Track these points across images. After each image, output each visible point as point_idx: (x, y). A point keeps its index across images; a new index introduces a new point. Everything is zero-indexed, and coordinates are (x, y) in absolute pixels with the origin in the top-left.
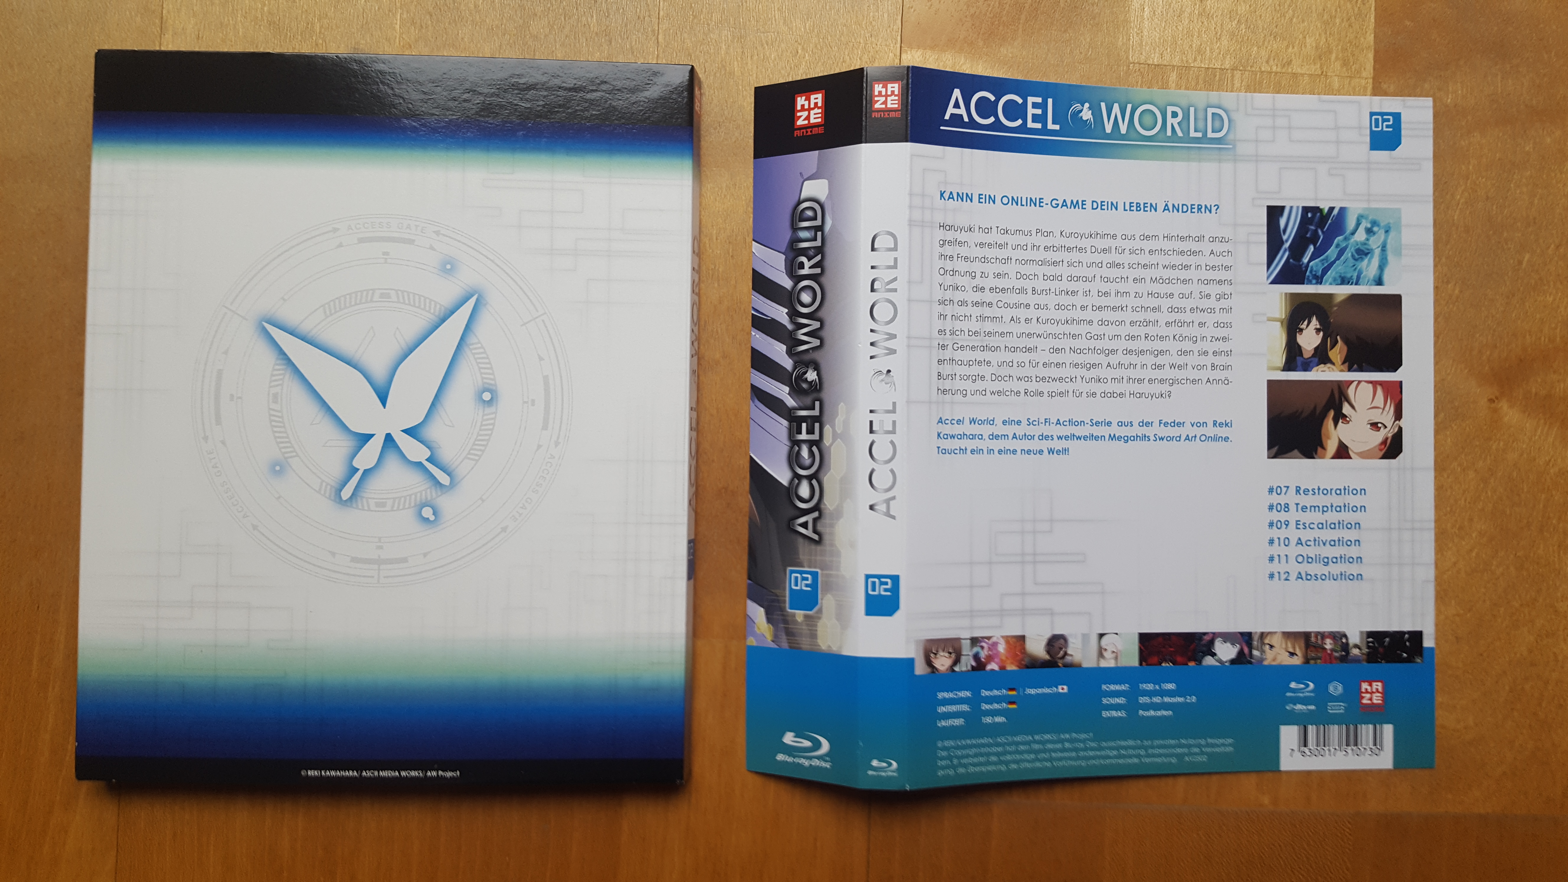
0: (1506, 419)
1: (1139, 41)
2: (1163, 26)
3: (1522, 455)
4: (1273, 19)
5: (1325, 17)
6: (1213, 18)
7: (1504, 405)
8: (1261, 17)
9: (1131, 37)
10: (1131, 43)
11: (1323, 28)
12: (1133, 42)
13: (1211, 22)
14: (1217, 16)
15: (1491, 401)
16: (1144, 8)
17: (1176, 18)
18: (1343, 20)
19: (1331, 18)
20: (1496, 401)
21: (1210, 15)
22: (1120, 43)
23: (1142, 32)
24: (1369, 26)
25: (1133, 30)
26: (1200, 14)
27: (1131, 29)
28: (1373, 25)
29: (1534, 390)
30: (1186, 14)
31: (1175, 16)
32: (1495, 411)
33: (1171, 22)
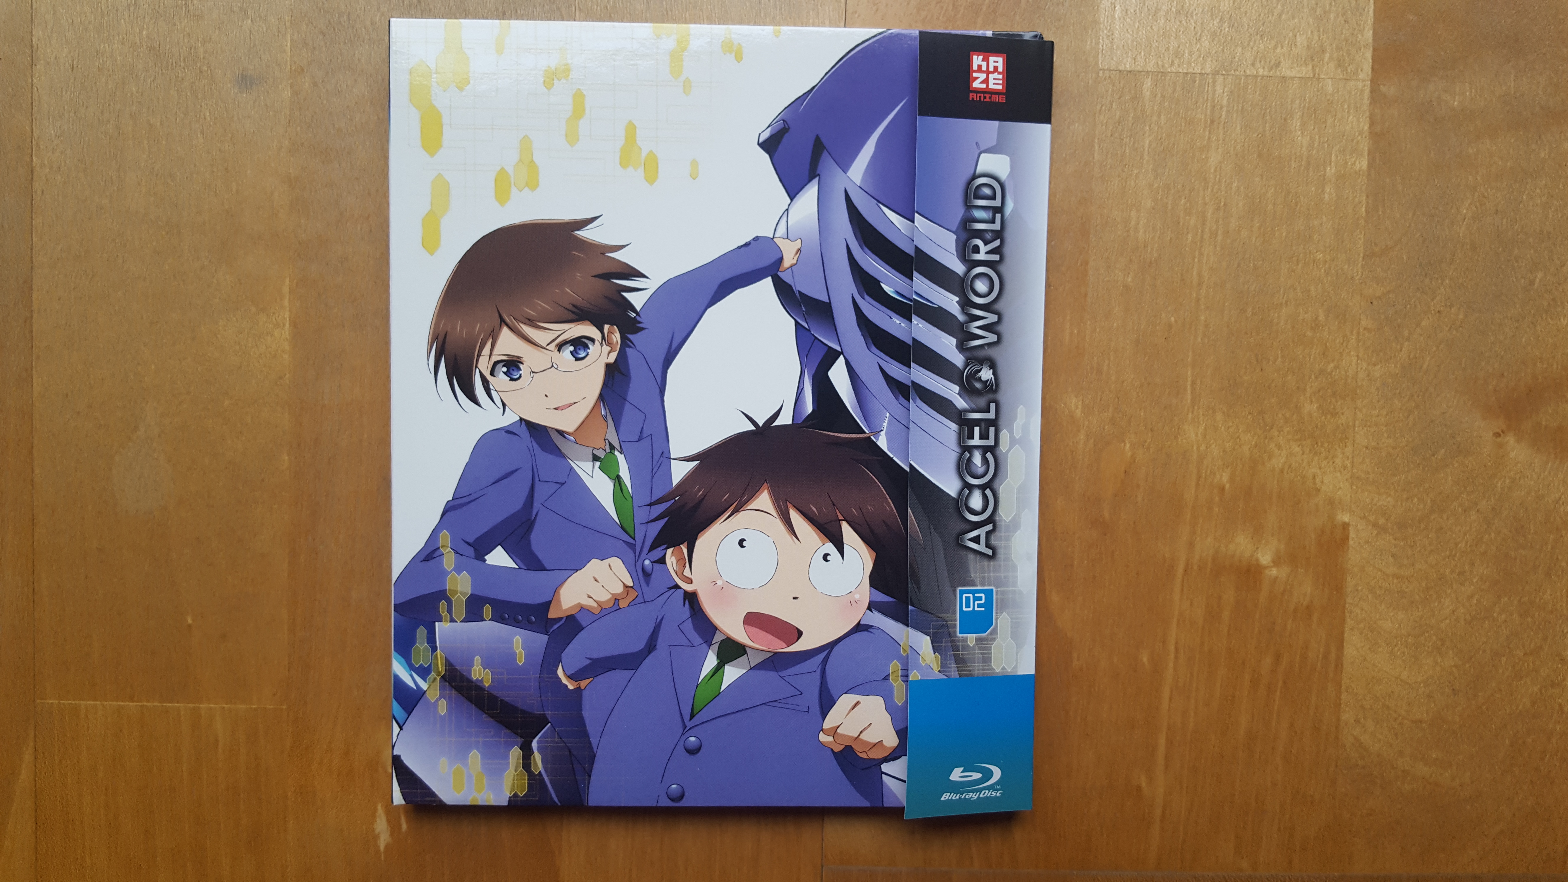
0: (1512, 455)
1: (1109, 44)
2: (1137, 26)
3: (1528, 493)
4: (1260, 15)
5: (1318, 13)
6: (1192, 17)
7: (1510, 439)
8: (1246, 14)
9: (1101, 41)
10: (1100, 46)
11: (1316, 25)
12: (1103, 46)
13: (1189, 20)
14: (1196, 14)
15: (1497, 435)
16: (1115, 7)
17: (1150, 18)
18: (1338, 14)
19: (1325, 13)
20: (1502, 435)
21: (1189, 13)
22: (1088, 47)
23: (1112, 34)
24: (1367, 20)
25: (1103, 32)
26: (1178, 12)
27: (1101, 31)
28: (1372, 20)
29: (1544, 423)
30: (1162, 13)
31: (1149, 15)
32: (1500, 446)
33: (1145, 23)
